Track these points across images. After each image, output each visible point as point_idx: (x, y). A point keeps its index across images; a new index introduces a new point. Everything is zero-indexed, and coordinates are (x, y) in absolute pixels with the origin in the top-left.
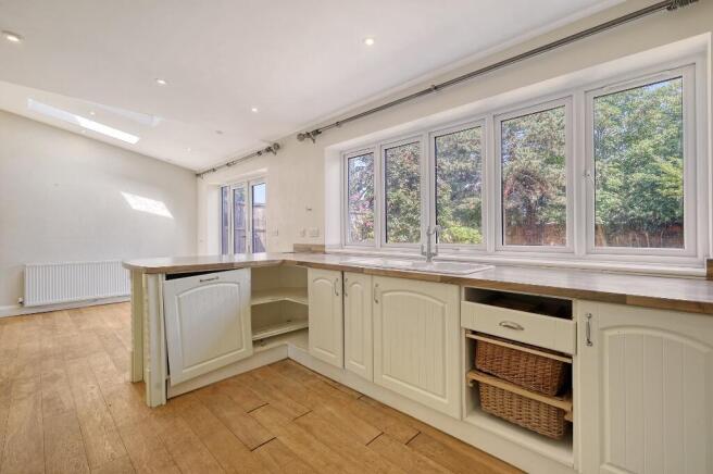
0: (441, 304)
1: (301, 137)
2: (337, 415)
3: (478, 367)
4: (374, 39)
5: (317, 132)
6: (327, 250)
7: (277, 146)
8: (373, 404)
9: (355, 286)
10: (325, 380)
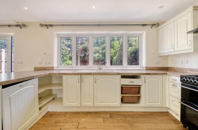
0: (116, 80)
1: (42, 25)
2: (88, 120)
3: (123, 93)
4: (95, 7)
5: (51, 25)
7: (24, 25)
8: (93, 113)
9: (86, 79)
10: (72, 113)
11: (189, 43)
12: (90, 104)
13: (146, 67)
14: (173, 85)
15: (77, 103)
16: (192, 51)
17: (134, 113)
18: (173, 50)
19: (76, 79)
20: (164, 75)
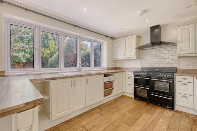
3: (105, 88)
6: (6, 74)
8: (85, 114)
9: (78, 81)
10: (63, 124)
11: (134, 54)
12: (82, 106)
13: (108, 68)
14: (128, 78)
15: (69, 110)
16: (135, 58)
17: (111, 102)
18: (124, 57)
19: (68, 83)
20: (123, 72)
